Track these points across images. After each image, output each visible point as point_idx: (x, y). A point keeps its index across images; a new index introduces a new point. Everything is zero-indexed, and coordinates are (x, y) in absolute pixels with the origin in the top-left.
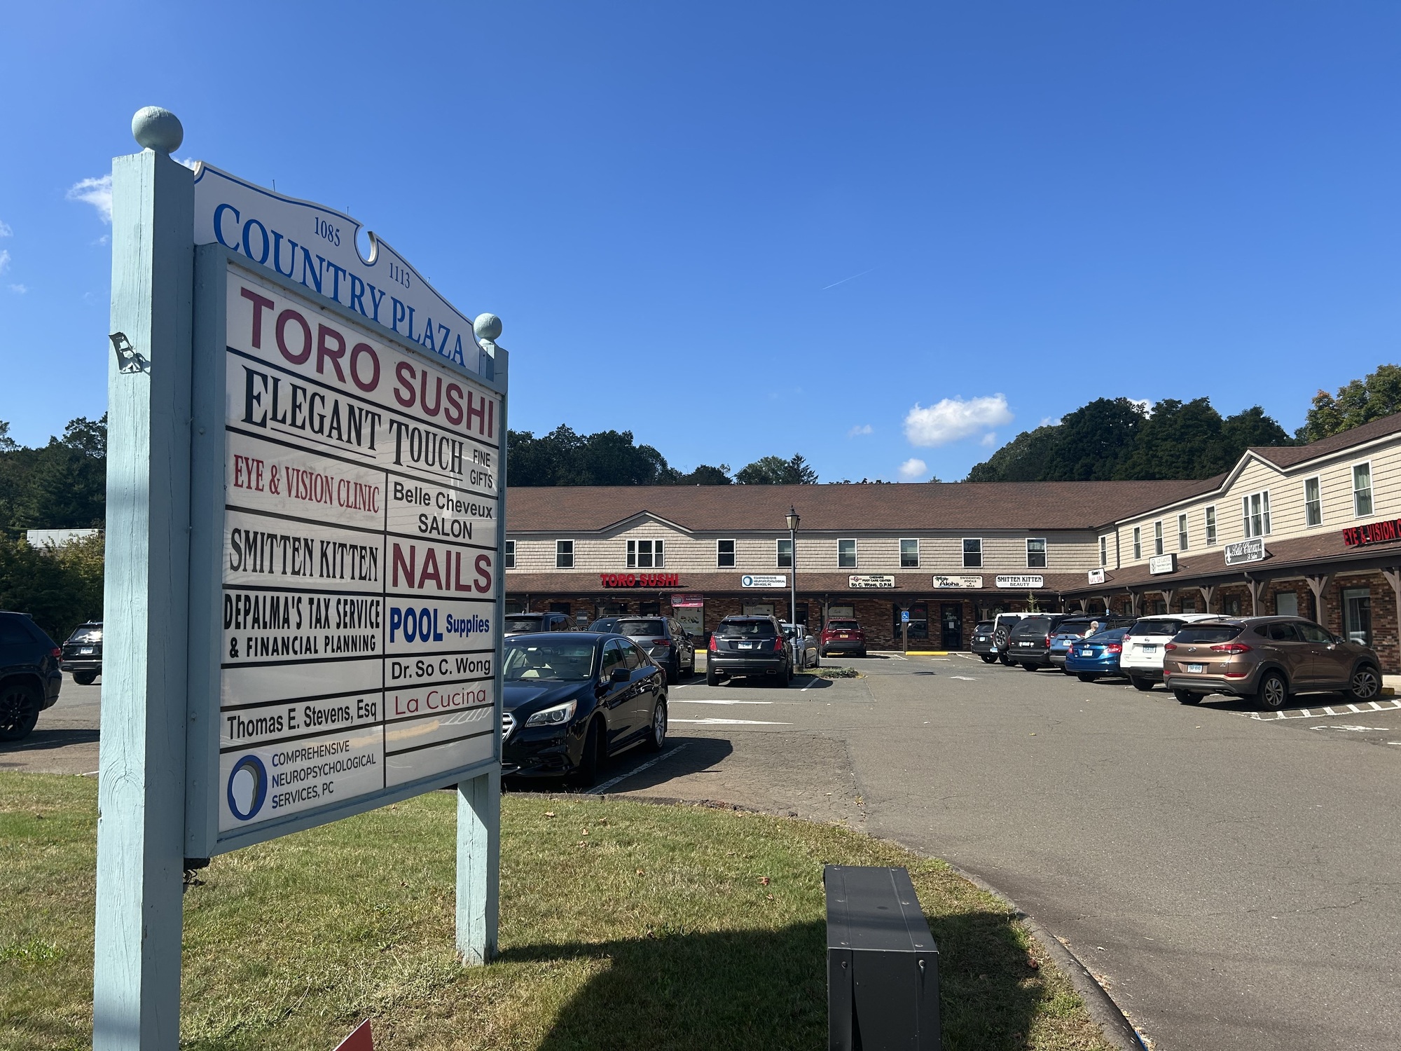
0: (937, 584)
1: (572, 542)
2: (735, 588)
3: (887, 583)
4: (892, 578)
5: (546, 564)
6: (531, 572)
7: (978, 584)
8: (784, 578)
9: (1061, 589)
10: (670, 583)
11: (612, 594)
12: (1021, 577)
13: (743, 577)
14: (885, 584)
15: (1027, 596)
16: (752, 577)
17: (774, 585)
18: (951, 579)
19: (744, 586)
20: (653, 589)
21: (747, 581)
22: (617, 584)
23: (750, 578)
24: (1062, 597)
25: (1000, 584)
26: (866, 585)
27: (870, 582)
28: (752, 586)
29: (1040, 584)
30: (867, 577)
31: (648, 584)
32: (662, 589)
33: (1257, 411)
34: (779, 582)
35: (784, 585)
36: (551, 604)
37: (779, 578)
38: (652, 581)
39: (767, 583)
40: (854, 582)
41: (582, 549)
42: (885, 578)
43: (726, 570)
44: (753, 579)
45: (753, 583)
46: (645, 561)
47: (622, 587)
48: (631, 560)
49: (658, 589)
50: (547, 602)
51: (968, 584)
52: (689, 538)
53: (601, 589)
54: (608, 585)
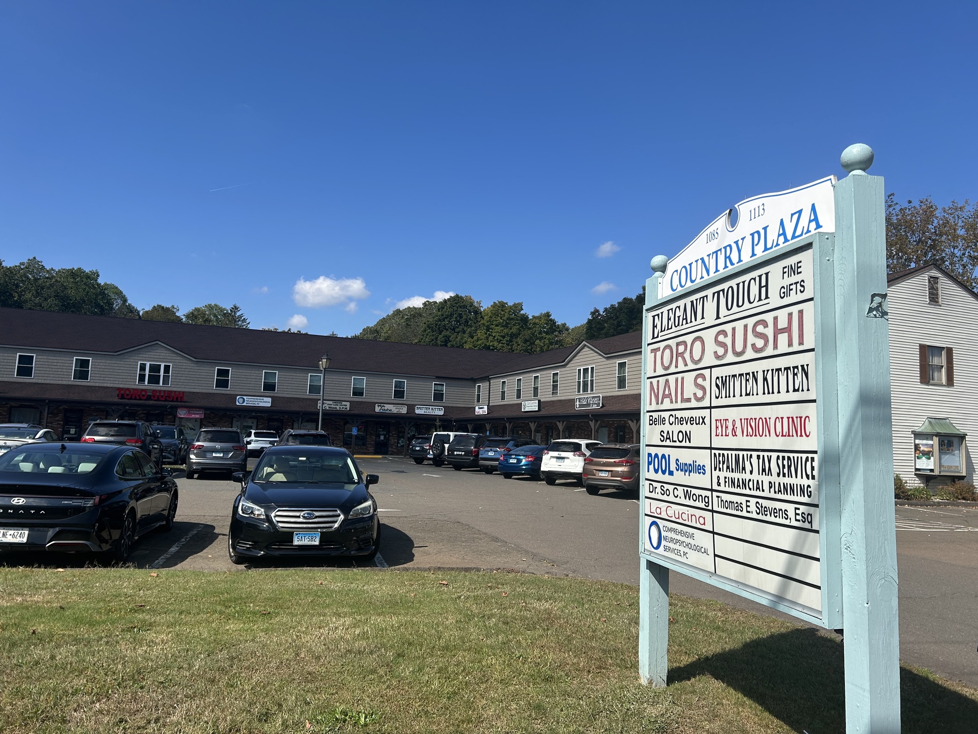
0: (377, 409)
1: (89, 360)
2: (231, 406)
3: (344, 407)
4: (348, 404)
5: (63, 376)
6: (48, 382)
7: (404, 410)
8: (270, 400)
9: (454, 416)
10: (177, 398)
11: (126, 405)
12: (431, 407)
13: (238, 397)
14: (343, 408)
15: (435, 420)
16: (245, 397)
17: (261, 404)
18: (387, 407)
19: (238, 404)
20: (163, 403)
21: (241, 400)
22: (131, 397)
23: (244, 399)
24: (455, 421)
25: (417, 411)
26: (329, 407)
27: (333, 406)
28: (245, 404)
29: (441, 413)
30: (331, 402)
31: (158, 398)
32: (170, 403)
33: (548, 315)
34: (266, 402)
35: (269, 405)
36: (64, 408)
37: (265, 399)
38: (162, 396)
39: (256, 403)
40: (322, 406)
41: (98, 367)
42: (344, 403)
43: (222, 390)
44: (246, 400)
45: (246, 402)
46: (154, 379)
47: (135, 399)
48: (142, 378)
49: (167, 403)
50: (61, 407)
51: (398, 410)
52: (193, 365)
53: (116, 400)
54: (122, 397)
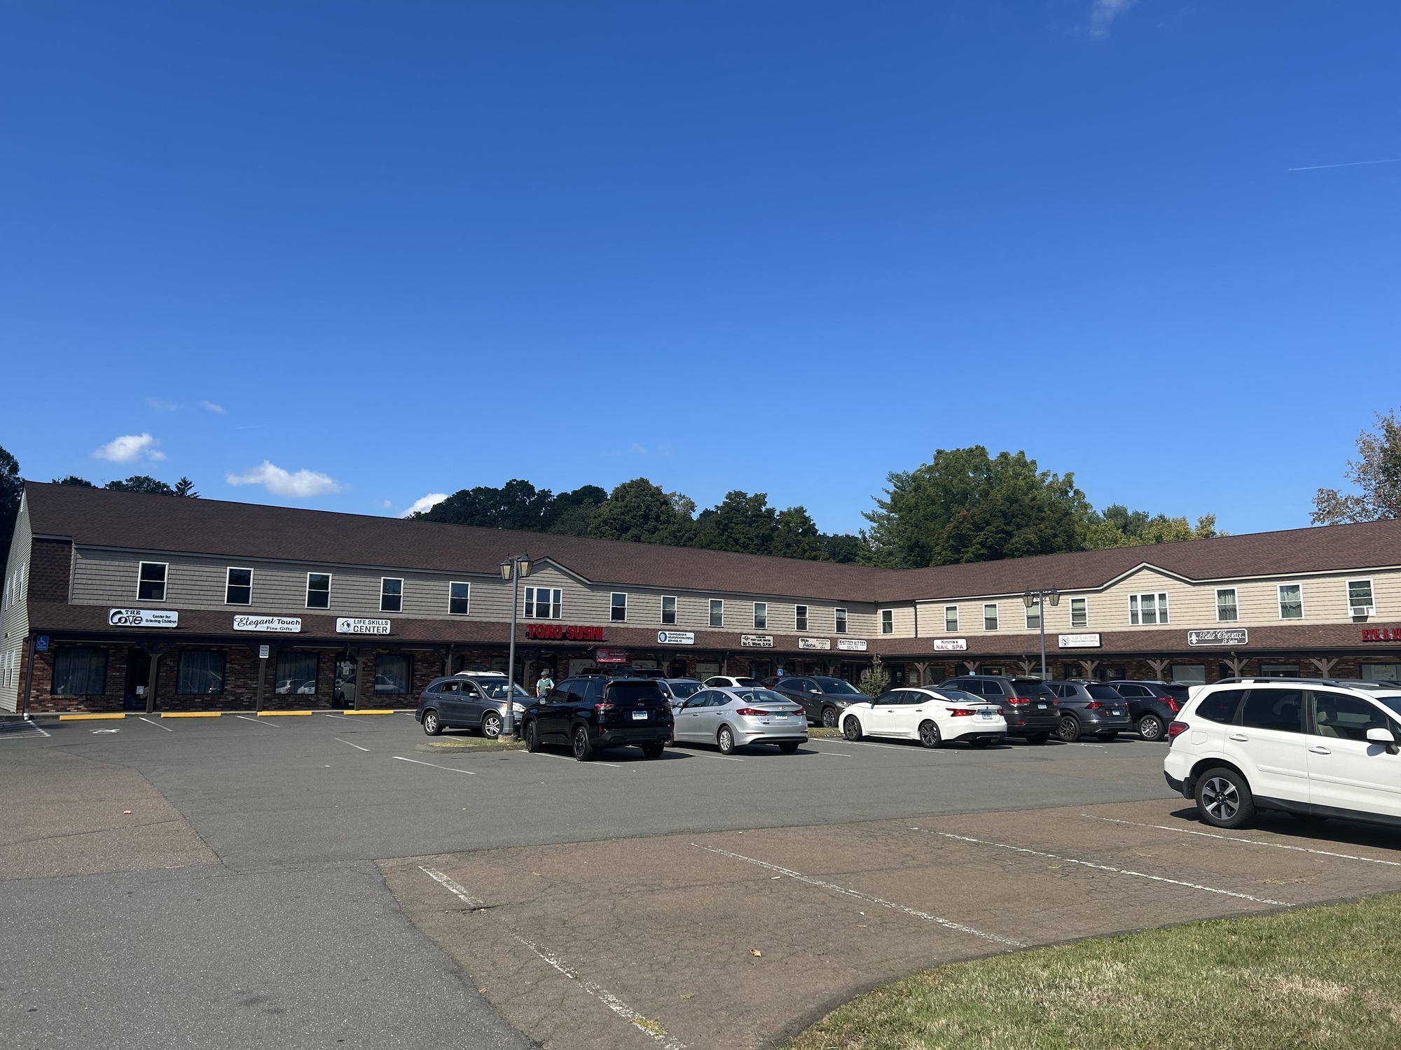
0: (801, 645)
1: (467, 585)
2: (652, 643)
4: (771, 638)
5: (435, 609)
6: (422, 617)
7: (827, 646)
8: (692, 635)
10: (595, 636)
11: (539, 647)
12: (854, 641)
13: (656, 633)
14: (767, 644)
15: (865, 657)
16: (667, 633)
18: (811, 641)
22: (544, 636)
25: (839, 647)
26: (753, 644)
27: (756, 642)
28: (666, 642)
29: (864, 648)
30: (754, 637)
31: (574, 636)
32: (589, 643)
35: (692, 642)
38: (578, 634)
39: (679, 640)
40: (745, 641)
41: (479, 594)
42: (767, 638)
43: (618, 623)
44: (668, 635)
45: (668, 639)
46: (543, 612)
47: (551, 639)
48: (529, 611)
49: (585, 643)
51: (821, 645)
52: (586, 590)
53: (529, 640)
54: (534, 636)
